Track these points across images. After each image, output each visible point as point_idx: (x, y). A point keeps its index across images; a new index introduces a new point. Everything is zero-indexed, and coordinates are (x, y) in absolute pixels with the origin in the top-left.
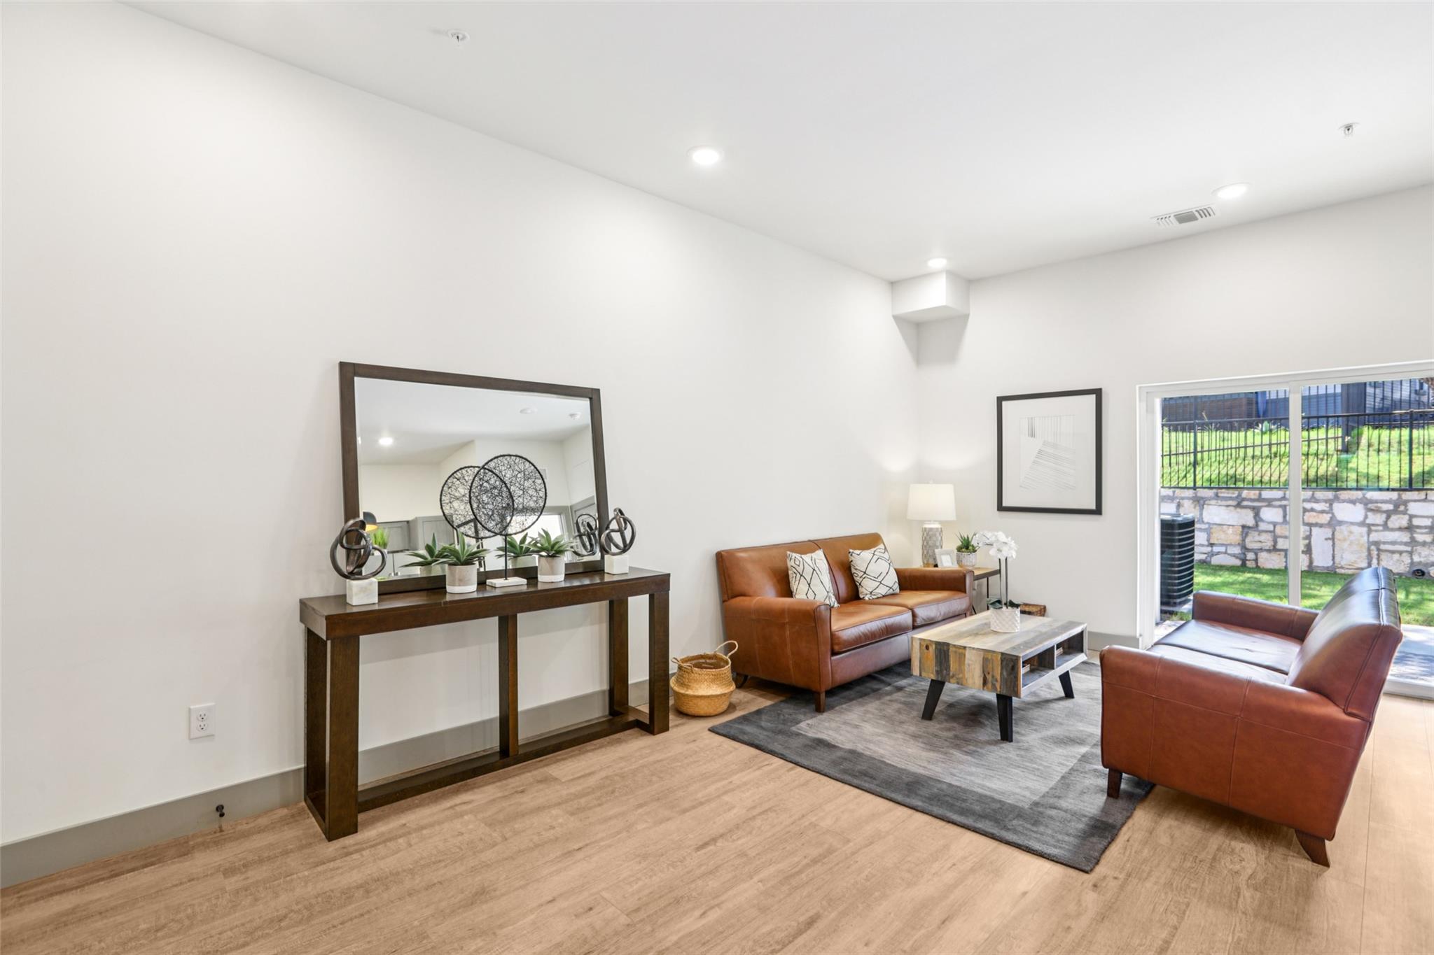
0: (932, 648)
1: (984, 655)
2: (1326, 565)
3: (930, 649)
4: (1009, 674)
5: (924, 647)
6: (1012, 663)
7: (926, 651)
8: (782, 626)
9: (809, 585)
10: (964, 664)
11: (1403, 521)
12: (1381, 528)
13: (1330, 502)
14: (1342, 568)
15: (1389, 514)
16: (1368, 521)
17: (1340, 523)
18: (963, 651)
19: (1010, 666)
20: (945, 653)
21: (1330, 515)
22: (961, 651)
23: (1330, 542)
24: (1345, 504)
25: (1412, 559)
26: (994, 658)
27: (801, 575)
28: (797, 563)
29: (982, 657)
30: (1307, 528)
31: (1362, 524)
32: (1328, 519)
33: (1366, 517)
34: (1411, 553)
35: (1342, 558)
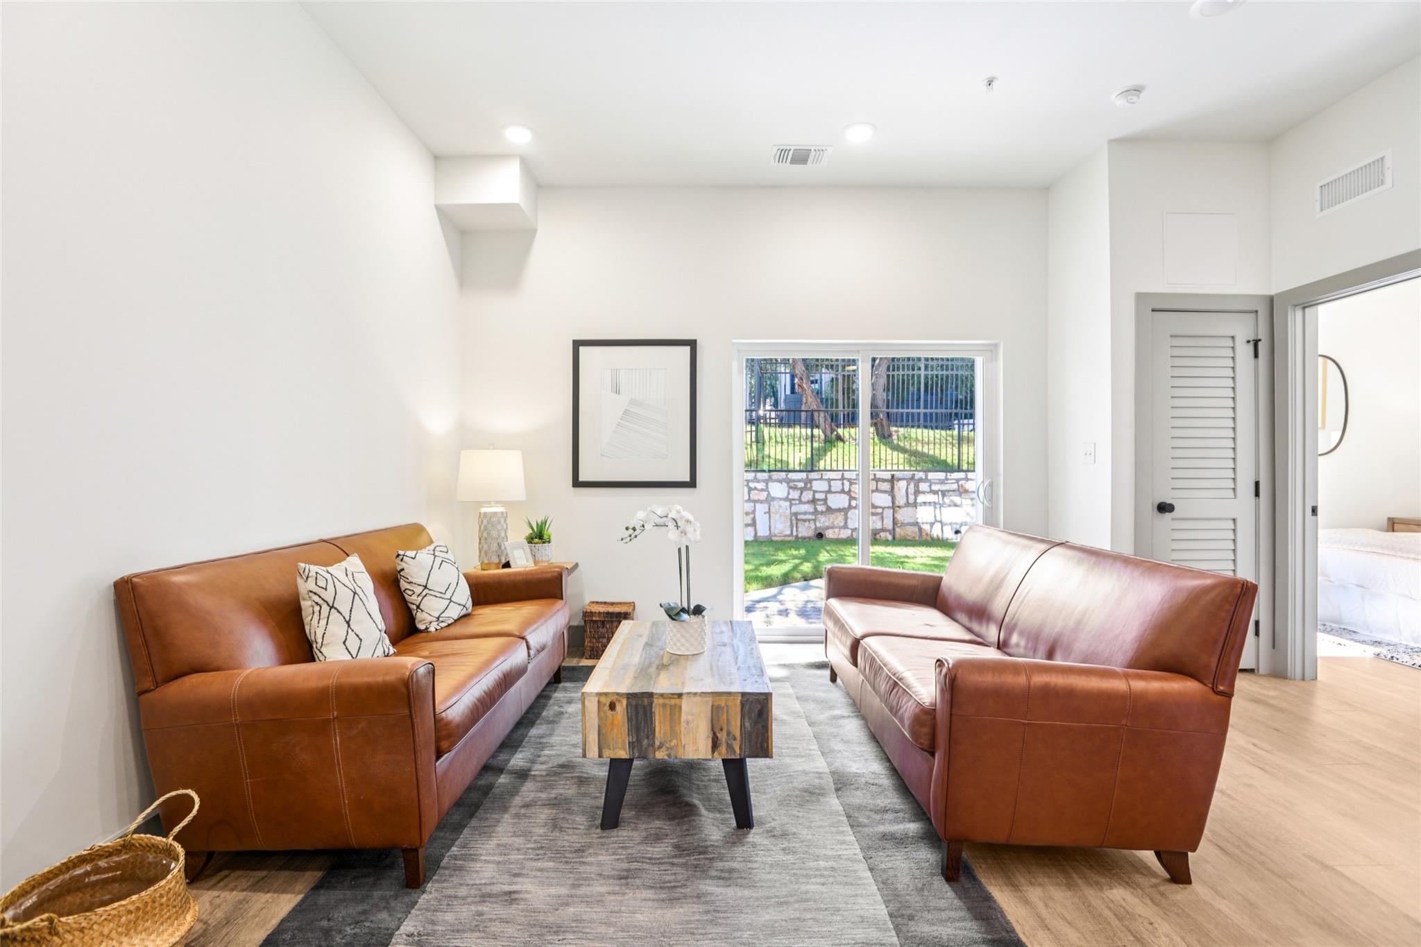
0: (621, 707)
1: (713, 701)
2: (765, 535)
3: (619, 708)
4: (754, 724)
5: (607, 708)
6: (759, 707)
7: (610, 713)
8: (323, 728)
9: (348, 623)
10: (680, 723)
11: (807, 496)
12: (797, 502)
13: (766, 482)
14: (775, 536)
15: (802, 490)
16: (790, 497)
17: (774, 499)
18: (677, 701)
19: (756, 711)
20: (645, 711)
21: (767, 493)
22: (673, 702)
23: (768, 515)
24: (776, 483)
25: (816, 525)
26: (730, 704)
27: (331, 607)
28: (323, 584)
29: (710, 704)
30: (752, 504)
31: (787, 499)
32: (766, 496)
33: (789, 493)
34: (815, 520)
35: (775, 527)
